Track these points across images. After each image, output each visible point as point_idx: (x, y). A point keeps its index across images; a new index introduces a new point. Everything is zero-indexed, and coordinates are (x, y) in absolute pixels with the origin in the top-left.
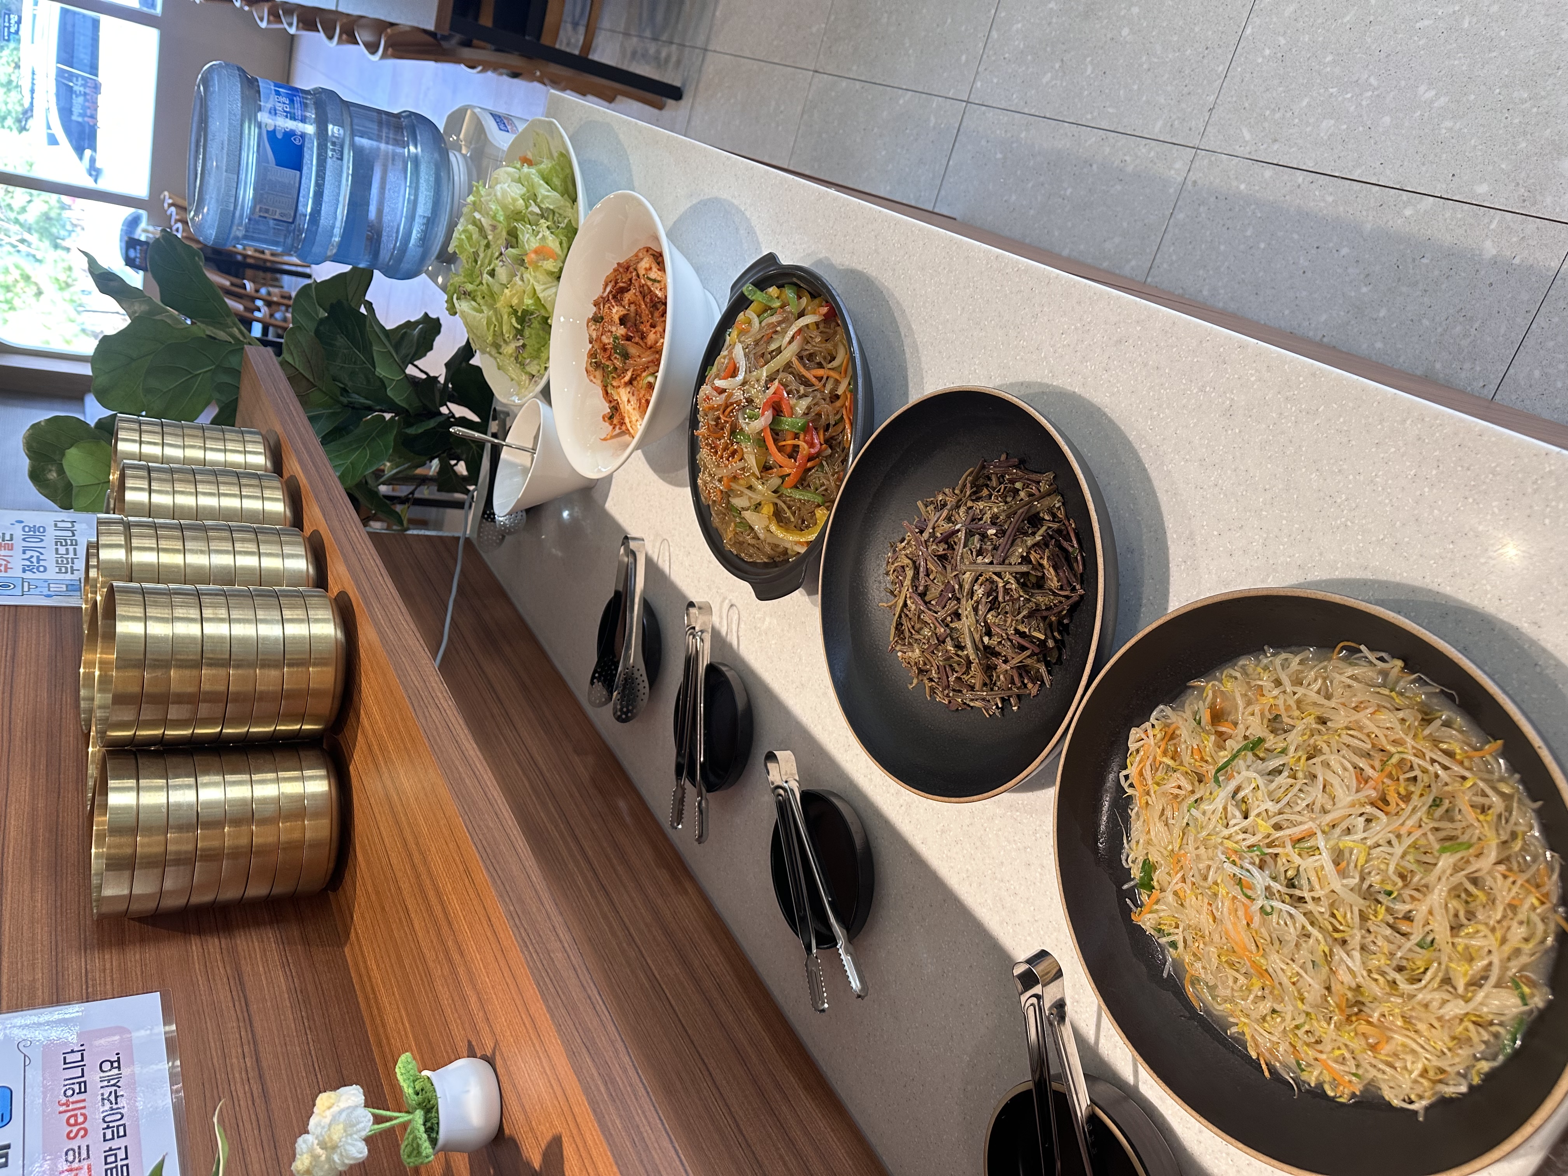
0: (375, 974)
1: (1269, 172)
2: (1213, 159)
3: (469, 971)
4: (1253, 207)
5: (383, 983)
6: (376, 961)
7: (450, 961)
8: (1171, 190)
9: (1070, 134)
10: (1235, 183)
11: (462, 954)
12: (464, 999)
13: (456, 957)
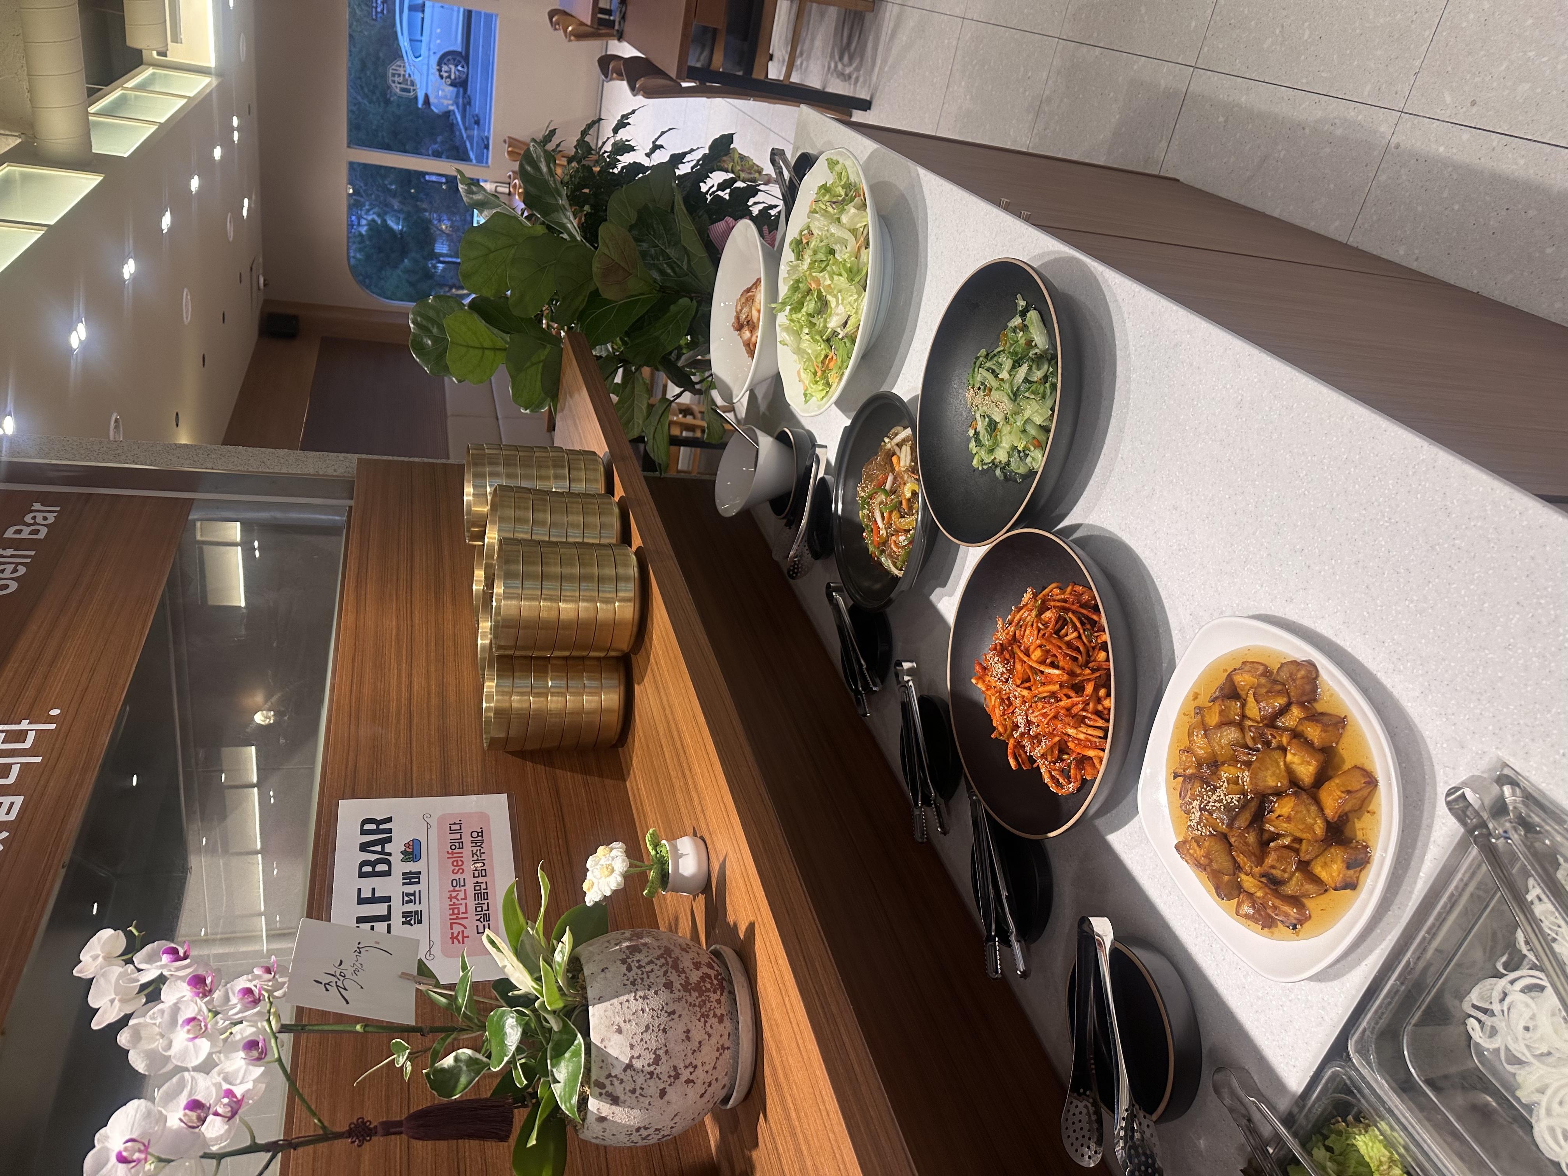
0: (643, 792)
1: (1466, 135)
2: (1416, 122)
3: (694, 782)
4: (1450, 169)
5: (647, 797)
6: (644, 783)
7: (684, 775)
8: (1376, 153)
9: (1286, 98)
10: (1434, 146)
11: (691, 771)
12: (691, 799)
13: (687, 772)
